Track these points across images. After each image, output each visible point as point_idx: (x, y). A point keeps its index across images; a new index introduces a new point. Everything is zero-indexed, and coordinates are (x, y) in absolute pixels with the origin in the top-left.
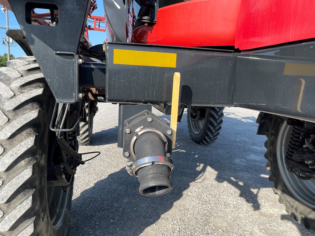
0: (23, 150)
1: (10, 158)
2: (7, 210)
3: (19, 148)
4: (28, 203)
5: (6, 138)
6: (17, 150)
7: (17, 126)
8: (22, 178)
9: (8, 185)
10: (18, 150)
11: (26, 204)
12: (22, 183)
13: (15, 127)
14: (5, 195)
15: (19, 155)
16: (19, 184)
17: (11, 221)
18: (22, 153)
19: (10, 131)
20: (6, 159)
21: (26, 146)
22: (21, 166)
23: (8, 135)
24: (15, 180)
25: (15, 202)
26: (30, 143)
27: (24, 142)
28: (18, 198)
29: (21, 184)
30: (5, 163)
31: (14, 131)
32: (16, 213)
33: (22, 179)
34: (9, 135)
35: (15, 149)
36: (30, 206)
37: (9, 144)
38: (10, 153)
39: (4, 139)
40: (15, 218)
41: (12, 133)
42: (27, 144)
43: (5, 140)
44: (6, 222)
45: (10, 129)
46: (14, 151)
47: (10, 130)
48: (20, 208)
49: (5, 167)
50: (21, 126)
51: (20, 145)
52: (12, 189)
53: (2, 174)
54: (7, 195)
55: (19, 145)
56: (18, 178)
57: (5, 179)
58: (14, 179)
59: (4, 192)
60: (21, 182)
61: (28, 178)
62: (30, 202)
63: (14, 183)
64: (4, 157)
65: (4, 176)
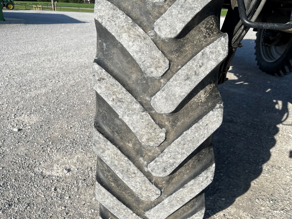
0: (209, 66)
1: (183, 83)
2: (167, 187)
3: (200, 61)
4: (207, 177)
5: (173, 36)
6: (197, 66)
7: (193, 6)
8: (204, 129)
9: (178, 141)
10: (200, 67)
11: (205, 178)
12: (205, 139)
13: (191, 9)
14: (171, 161)
15: (202, 78)
16: (198, 141)
17: (172, 206)
18: (208, 73)
19: (180, 19)
20: (176, 86)
21: (214, 56)
22: (198, 103)
23: (177, 28)
24: (192, 132)
25: (182, 172)
26: (222, 52)
27: (210, 48)
28: (188, 165)
29: (203, 142)
30: (174, 95)
31: (190, 19)
32: (184, 194)
33: (206, 132)
34: (179, 27)
35: (193, 64)
36: (211, 182)
37: (177, 51)
38: (183, 72)
39: (169, 36)
40: (181, 202)
41: (186, 23)
42: (216, 52)
43: (170, 39)
44: (164, 208)
45: (181, 14)
46: (191, 68)
47: (180, 16)
48: (192, 185)
49: (173, 104)
50: (203, 6)
51: (203, 54)
52: (184, 151)
53: (163, 118)
54: (175, 162)
55: (200, 53)
56: (198, 130)
57: (170, 128)
58: (190, 130)
59: (169, 156)
60: (203, 137)
61: (215, 130)
62: (211, 176)
63: (189, 139)
64: (171, 80)
65: (167, 123)
